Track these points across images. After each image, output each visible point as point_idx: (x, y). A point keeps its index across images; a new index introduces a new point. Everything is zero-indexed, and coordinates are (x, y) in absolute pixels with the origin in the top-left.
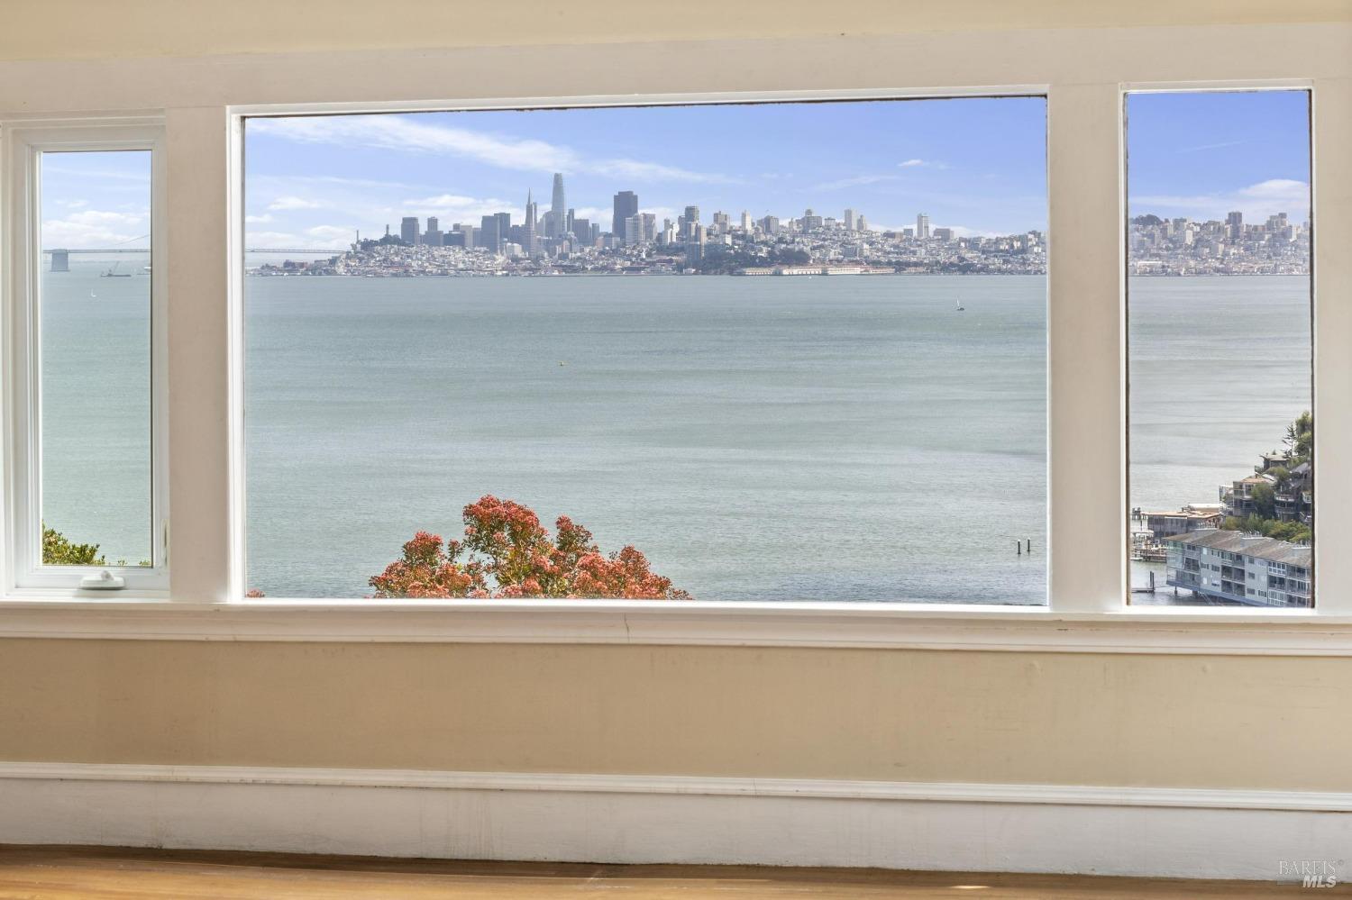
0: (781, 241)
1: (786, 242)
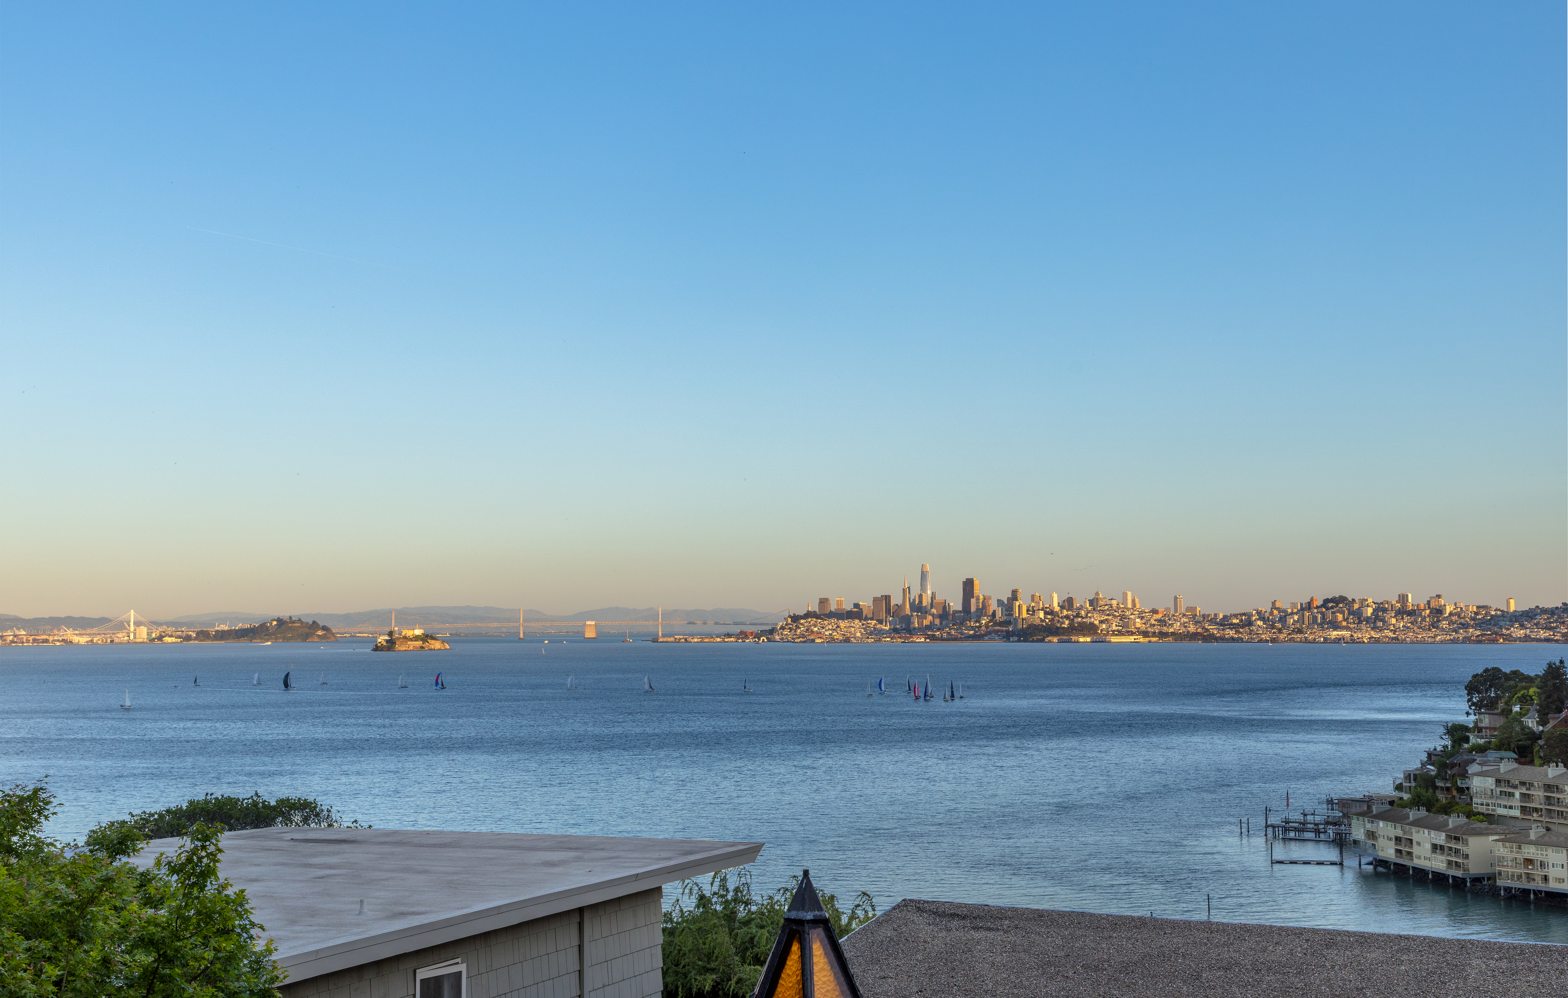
0: (1078, 616)
1: (1082, 617)
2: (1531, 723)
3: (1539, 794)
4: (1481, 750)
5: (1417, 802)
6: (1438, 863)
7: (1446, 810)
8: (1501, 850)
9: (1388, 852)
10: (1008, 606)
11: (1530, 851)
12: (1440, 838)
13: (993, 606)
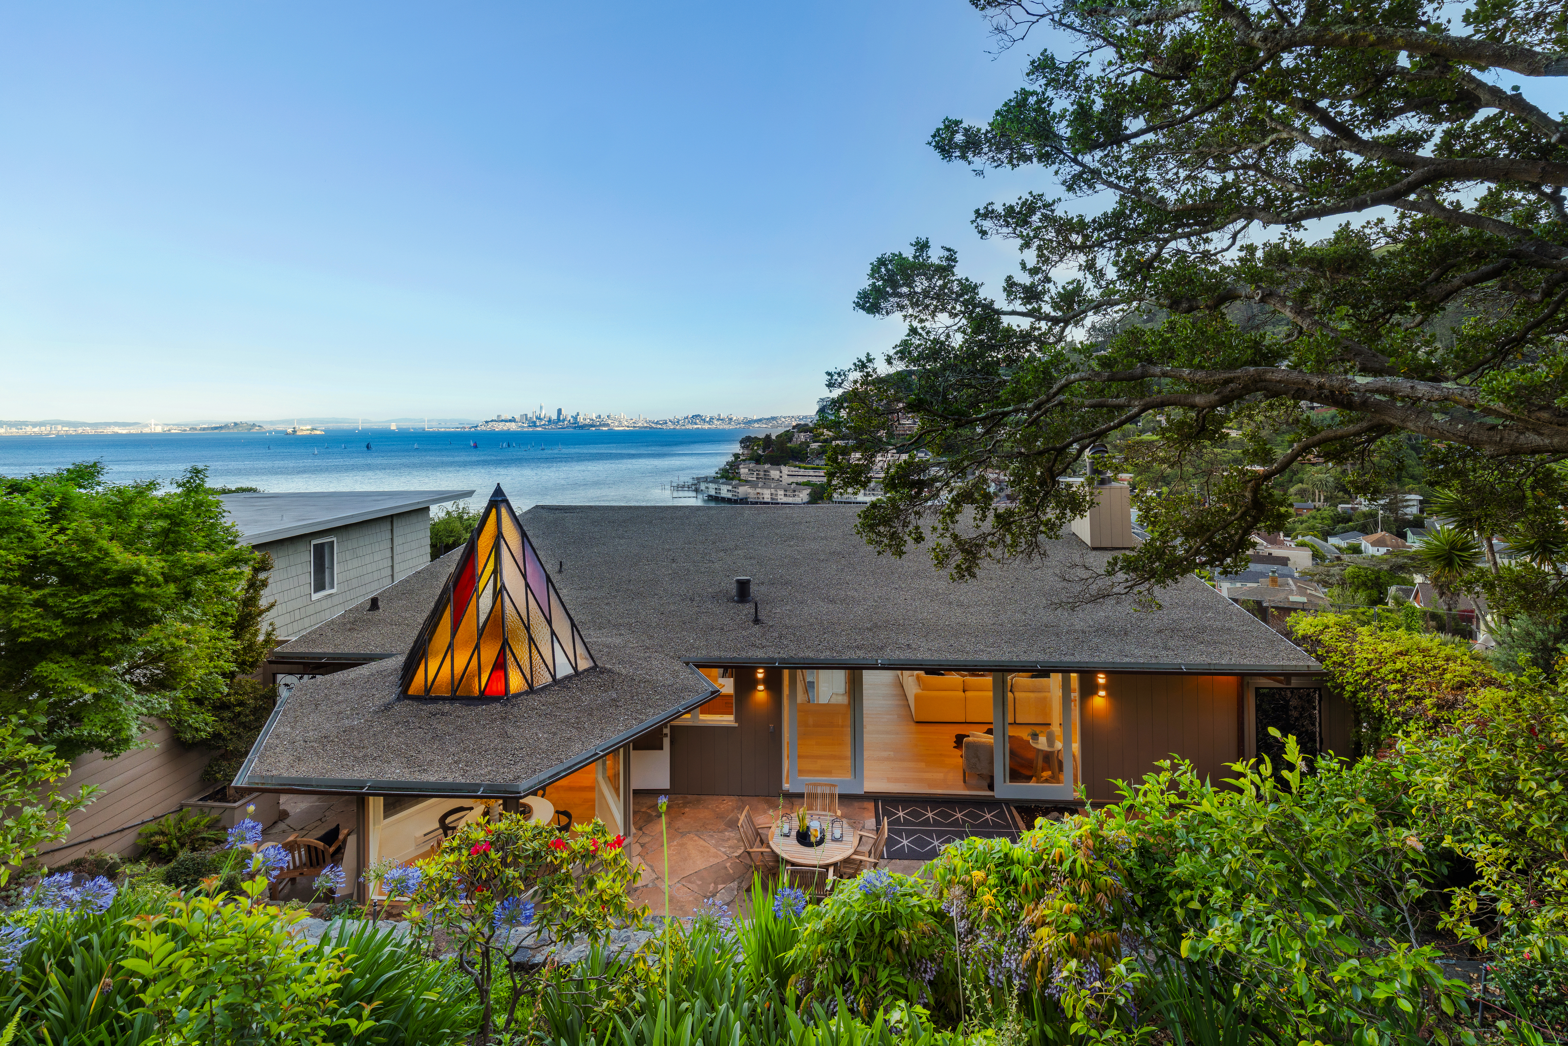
0: (602, 421)
1: (604, 421)
2: (760, 452)
3: (762, 473)
4: (744, 460)
5: (722, 477)
6: (729, 495)
7: (732, 479)
8: (750, 490)
9: (713, 493)
10: (575, 418)
11: (759, 490)
12: (730, 488)
13: (569, 418)
